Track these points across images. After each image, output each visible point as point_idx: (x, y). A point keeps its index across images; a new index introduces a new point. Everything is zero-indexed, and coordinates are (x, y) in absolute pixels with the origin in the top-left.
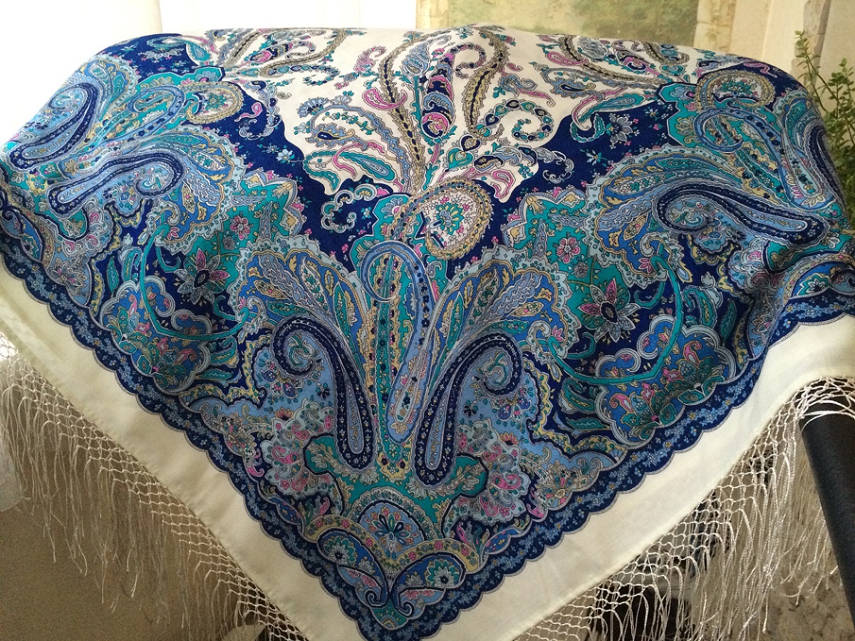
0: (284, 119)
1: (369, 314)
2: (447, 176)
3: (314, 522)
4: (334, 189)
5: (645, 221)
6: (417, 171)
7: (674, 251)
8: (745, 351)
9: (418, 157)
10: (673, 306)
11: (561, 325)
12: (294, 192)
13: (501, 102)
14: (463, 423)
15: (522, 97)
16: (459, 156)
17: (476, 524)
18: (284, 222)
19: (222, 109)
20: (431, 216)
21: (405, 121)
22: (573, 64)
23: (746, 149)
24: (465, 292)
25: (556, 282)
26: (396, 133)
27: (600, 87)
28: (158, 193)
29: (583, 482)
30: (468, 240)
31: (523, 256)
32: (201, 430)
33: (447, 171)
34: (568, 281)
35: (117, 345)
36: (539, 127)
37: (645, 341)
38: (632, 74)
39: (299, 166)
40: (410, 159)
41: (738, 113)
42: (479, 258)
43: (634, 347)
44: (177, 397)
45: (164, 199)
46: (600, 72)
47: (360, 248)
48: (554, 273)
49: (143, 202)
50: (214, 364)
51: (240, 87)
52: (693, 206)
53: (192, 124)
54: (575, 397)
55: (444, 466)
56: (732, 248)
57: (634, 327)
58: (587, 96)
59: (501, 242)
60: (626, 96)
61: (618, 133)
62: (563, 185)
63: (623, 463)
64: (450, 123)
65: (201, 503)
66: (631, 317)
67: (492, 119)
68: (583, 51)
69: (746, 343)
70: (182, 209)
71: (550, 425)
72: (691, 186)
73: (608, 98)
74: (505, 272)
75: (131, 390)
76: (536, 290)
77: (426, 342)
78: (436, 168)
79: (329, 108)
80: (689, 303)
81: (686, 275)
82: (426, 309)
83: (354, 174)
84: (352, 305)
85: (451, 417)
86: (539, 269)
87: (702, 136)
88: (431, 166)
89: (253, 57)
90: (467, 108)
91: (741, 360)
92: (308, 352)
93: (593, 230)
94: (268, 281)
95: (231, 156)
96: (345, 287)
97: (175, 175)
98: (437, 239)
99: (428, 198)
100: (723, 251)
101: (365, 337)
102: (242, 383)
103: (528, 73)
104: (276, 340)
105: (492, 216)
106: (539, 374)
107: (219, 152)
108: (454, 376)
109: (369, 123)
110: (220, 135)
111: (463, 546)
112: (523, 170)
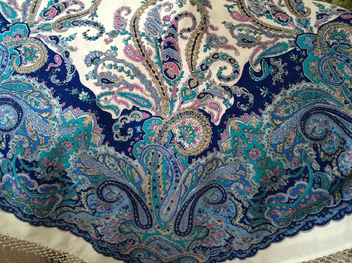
0: (78, 68)
1: (146, 178)
2: (182, 106)
3: (127, 248)
4: (117, 115)
5: (295, 134)
6: (165, 103)
7: (311, 155)
8: (340, 195)
9: (164, 94)
10: (308, 179)
11: (249, 186)
12: (95, 121)
13: (209, 55)
14: (197, 216)
15: (221, 50)
16: (188, 92)
17: (203, 248)
18: (92, 140)
19: (35, 61)
20: (176, 132)
21: (152, 69)
22: (247, 20)
23: (346, 84)
24: (198, 170)
25: (248, 168)
26: (149, 78)
27: (264, 39)
28: (11, 130)
29: (257, 241)
30: (199, 148)
31: (230, 156)
32: (65, 224)
33: (182, 103)
34: (254, 168)
35: (10, 202)
36: (232, 71)
37: (291, 191)
38: (280, 26)
39: (94, 103)
40: (160, 96)
41: (341, 57)
42: (206, 157)
43: (285, 192)
44: (49, 217)
45: (17, 134)
46: (262, 25)
47: (138, 149)
48: (247, 164)
49: (4, 136)
50: (65, 199)
51: (42, 42)
52: (318, 121)
53: (19, 74)
54: (254, 212)
55: (188, 231)
56: (340, 151)
57: (286, 184)
58: (257, 46)
59: (218, 150)
60: (279, 44)
61: (276, 74)
62: (249, 112)
63: (275, 233)
64: (180, 69)
65: (71, 249)
66: (285, 181)
67: (205, 67)
68: (251, 9)
69: (341, 192)
70: (29, 139)
71: (242, 221)
72: (317, 109)
73: (269, 46)
74: (219, 161)
75: (25, 221)
76: (237, 170)
77: (177, 189)
78: (176, 100)
79: (104, 60)
80: (317, 179)
81: (316, 166)
82: (177, 176)
83: (128, 106)
84: (136, 174)
85: (191, 214)
86: (238, 162)
87: (323, 75)
88: (172, 99)
89: (45, 13)
90: (189, 59)
91: (337, 198)
92: (115, 194)
93: (268, 143)
94: (89, 168)
95: (50, 98)
96: (132, 167)
97: (19, 115)
98: (182, 145)
99: (173, 122)
100: (335, 153)
101: (145, 186)
102: (82, 206)
103: (223, 32)
104: (97, 191)
105: (212, 135)
106: (237, 203)
107: (41, 95)
108: (192, 201)
109: (131, 71)
110: (39, 82)
111: (198, 255)
112: (226, 101)
